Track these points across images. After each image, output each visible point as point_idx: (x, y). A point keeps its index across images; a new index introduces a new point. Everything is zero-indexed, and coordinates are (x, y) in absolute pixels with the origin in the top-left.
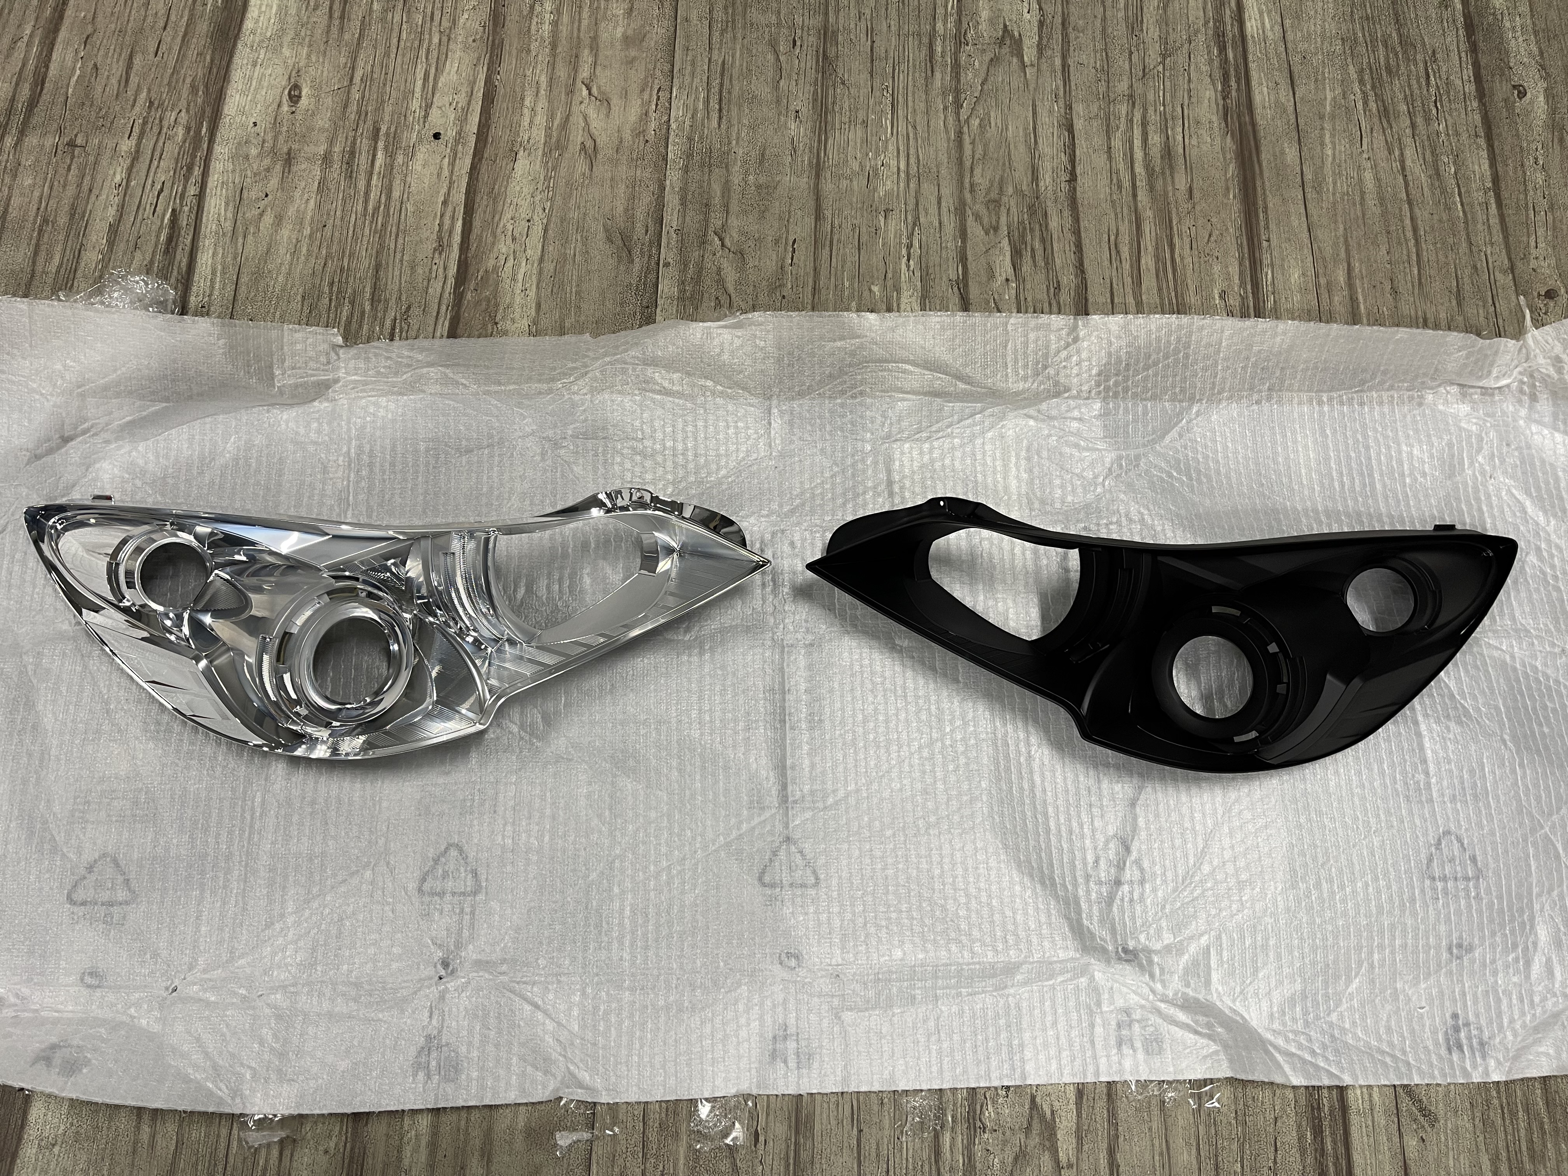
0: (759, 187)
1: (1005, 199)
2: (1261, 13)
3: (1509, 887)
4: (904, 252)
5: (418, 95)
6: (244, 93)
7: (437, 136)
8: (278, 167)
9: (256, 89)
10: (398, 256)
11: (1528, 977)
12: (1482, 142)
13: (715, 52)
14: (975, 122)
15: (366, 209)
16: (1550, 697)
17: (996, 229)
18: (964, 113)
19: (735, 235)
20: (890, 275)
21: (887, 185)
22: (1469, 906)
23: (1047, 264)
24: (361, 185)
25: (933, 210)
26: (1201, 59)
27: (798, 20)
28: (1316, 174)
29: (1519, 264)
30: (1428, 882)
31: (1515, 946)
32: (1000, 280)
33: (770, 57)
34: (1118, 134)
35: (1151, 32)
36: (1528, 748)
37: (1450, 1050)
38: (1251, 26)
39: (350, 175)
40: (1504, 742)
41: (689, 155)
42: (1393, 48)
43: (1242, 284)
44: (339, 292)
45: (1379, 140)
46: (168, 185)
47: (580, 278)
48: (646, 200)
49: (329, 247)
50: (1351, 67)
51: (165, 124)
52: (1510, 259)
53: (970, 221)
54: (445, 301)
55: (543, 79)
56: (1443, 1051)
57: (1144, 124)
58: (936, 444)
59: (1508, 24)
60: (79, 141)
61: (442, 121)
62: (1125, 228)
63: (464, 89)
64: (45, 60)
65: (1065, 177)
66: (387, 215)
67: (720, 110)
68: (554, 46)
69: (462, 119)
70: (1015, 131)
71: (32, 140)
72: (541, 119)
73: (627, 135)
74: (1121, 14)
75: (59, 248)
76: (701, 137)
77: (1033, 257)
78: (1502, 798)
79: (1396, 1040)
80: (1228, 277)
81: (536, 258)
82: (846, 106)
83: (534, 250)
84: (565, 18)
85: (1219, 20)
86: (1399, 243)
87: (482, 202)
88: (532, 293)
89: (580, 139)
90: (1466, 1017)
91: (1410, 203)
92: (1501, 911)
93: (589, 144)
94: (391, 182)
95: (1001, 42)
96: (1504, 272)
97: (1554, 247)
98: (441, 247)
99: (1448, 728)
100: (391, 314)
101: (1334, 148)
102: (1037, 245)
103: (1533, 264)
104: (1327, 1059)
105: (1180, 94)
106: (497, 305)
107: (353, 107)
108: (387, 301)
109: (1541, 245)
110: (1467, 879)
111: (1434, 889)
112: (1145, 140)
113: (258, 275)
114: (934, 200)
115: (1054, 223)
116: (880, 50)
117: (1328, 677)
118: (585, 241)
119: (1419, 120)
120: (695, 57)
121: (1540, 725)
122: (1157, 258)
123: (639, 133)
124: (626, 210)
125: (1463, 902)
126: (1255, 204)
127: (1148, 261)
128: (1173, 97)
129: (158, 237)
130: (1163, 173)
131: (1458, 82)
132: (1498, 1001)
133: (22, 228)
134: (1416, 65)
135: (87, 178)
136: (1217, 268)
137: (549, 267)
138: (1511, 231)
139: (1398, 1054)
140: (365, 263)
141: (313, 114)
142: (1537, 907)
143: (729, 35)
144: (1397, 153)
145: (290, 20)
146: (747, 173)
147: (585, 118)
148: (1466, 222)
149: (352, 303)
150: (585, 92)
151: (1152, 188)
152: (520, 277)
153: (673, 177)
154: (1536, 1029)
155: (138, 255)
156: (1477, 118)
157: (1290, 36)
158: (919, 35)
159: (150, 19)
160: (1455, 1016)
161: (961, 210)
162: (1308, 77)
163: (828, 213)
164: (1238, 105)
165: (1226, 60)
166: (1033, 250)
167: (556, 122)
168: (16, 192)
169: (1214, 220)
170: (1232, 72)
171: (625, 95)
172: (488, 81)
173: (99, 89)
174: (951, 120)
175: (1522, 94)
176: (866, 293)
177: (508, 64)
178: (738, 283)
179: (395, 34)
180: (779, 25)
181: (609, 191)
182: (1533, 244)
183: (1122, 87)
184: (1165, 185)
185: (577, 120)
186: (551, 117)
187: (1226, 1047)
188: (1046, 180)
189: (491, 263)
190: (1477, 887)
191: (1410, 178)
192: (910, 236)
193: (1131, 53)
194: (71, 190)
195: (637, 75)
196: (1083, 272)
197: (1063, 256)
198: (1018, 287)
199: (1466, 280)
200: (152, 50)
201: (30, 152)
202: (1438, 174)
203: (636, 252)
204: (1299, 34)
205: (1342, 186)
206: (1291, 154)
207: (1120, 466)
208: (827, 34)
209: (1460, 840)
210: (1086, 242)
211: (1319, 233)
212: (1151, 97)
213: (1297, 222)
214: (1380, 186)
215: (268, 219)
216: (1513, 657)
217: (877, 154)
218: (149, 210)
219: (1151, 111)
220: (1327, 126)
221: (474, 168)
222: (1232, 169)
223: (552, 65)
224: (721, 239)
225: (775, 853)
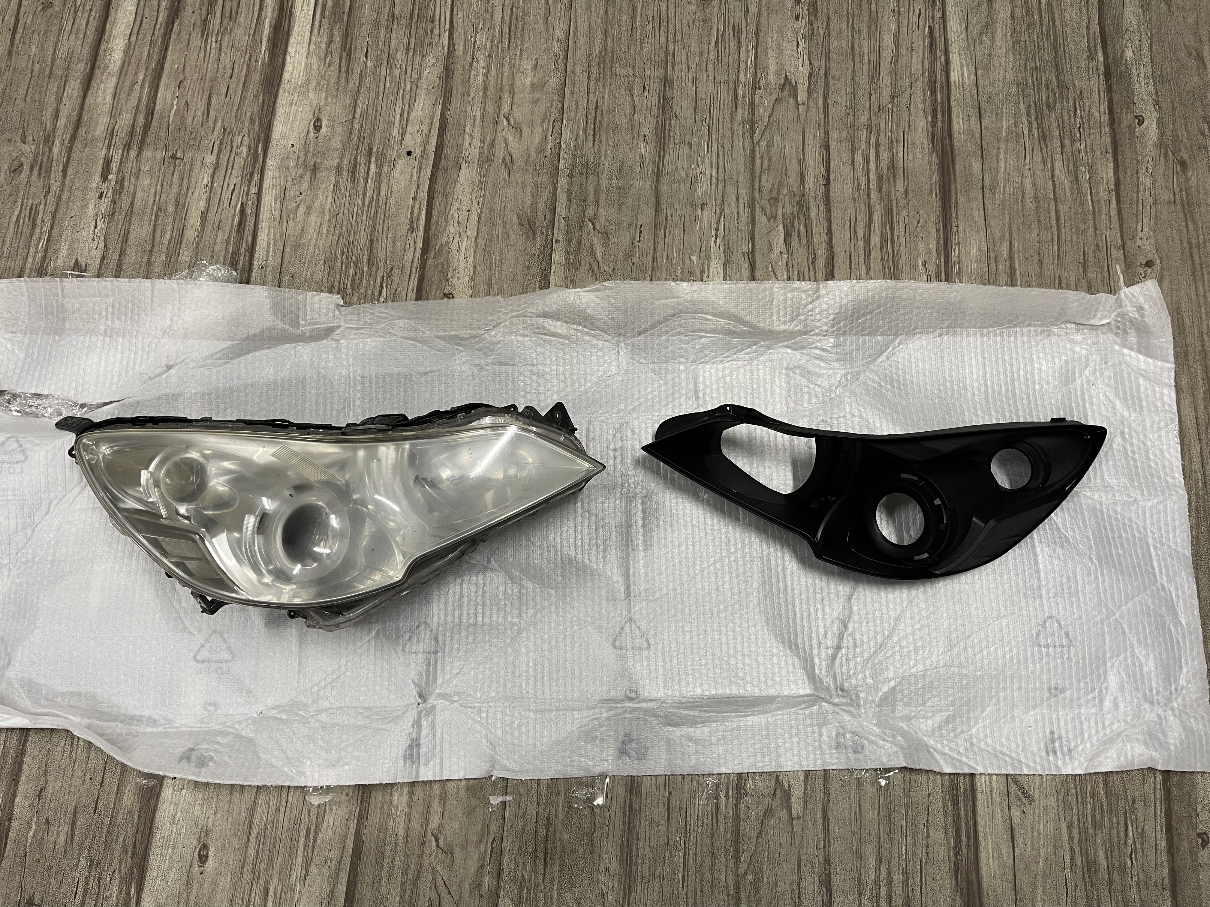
0: (618, 188)
1: (782, 197)
2: (962, 66)
3: (1090, 653)
4: (713, 233)
5: (397, 125)
6: (285, 124)
7: (409, 153)
8: (308, 175)
9: (293, 121)
10: (385, 234)
11: (1101, 710)
12: (1110, 156)
13: (591, 95)
14: (764, 144)
15: (364, 203)
16: (1126, 531)
17: (775, 217)
18: (756, 137)
19: (603, 221)
20: (703, 249)
21: (703, 187)
22: (1063, 664)
23: (808, 241)
24: (361, 186)
25: (734, 204)
26: (918, 100)
27: (647, 72)
28: (992, 181)
29: (1129, 244)
30: (1036, 649)
31: (1093, 690)
32: (776, 252)
33: (628, 98)
34: (860, 152)
35: (886, 80)
36: (1107, 563)
37: (1048, 754)
38: (954, 76)
39: (353, 180)
40: (1091, 559)
41: (573, 166)
42: (1053, 90)
43: (938, 256)
44: (348, 258)
45: (1038, 157)
46: (238, 186)
47: (501, 249)
48: (545, 197)
49: (341, 228)
50: (1022, 105)
51: (235, 144)
52: (1122, 239)
53: (758, 212)
54: (415, 265)
55: (478, 114)
56: (1044, 754)
57: (878, 145)
58: (727, 365)
59: (1135, 72)
60: (179, 155)
61: (413, 143)
62: (861, 217)
63: (427, 121)
64: (153, 99)
65: (822, 182)
66: (377, 207)
67: (594, 135)
68: (485, 91)
69: (426, 142)
70: (790, 149)
71: (147, 154)
72: (476, 142)
73: (533, 152)
74: (865, 67)
75: (170, 227)
76: (581, 154)
77: (799, 237)
78: (1088, 596)
79: (1013, 746)
80: (929, 252)
81: (474, 236)
82: (678, 132)
83: (472, 230)
84: (493, 72)
85: (932, 72)
86: (1046, 229)
87: (438, 198)
88: (471, 260)
89: (502, 155)
90: (1060, 734)
91: (1056, 200)
92: (1085, 667)
93: (508, 158)
94: (380, 185)
95: (783, 88)
96: (1118, 248)
97: (1154, 231)
98: (412, 229)
99: (1054, 551)
100: (380, 273)
101: (1006, 162)
102: (802, 229)
103: (1139, 242)
104: (967, 757)
105: (902, 123)
106: (448, 268)
107: (355, 134)
108: (378, 264)
109: (1146, 229)
110: (1062, 646)
111: (1040, 652)
112: (877, 156)
113: (296, 247)
114: (734, 198)
115: (813, 214)
116: (701, 94)
117: (974, 519)
118: (505, 224)
119: (1067, 142)
120: (578, 98)
121: (1117, 549)
122: (882, 238)
123: (541, 151)
124: (532, 204)
125: (1059, 661)
126: (950, 201)
127: (875, 240)
128: (898, 126)
129: (233, 221)
130: (889, 180)
131: (1097, 114)
132: (1081, 723)
133: (144, 213)
134: (1068, 102)
135: (185, 181)
136: (921, 245)
137: (482, 242)
138: (1125, 220)
139: (1014, 755)
140: (363, 239)
141: (330, 139)
142: (1109, 665)
143: (600, 83)
144: (1049, 165)
145: (314, 73)
146: (611, 179)
147: (505, 140)
148: (1094, 214)
149: (356, 265)
150: (505, 123)
151: (880, 189)
152: (463, 249)
153: (563, 181)
154: (1105, 743)
155: (220, 233)
156: (1108, 139)
157: (981, 82)
158: (728, 83)
159: (221, 71)
160: (1052, 733)
161: (752, 204)
162: (992, 112)
163: (664, 207)
164: (942, 132)
165: (936, 100)
166: (799, 232)
167: (487, 143)
168: (139, 189)
169: (921, 212)
170: (939, 109)
171: (532, 124)
172: (443, 115)
173: (190, 119)
174: (747, 142)
175: (1140, 123)
176: (688, 261)
177: (455, 104)
178: (604, 254)
179: (382, 84)
180: (634, 75)
181: (520, 191)
182: (1140, 228)
183: (863, 119)
184: (889, 188)
185: (500, 142)
186: (483, 140)
187: (902, 748)
188: (810, 183)
189: (444, 240)
190: (1069, 652)
191: (1057, 183)
192: (718, 223)
193: (871, 95)
194: (175, 189)
195: (540, 110)
196: (832, 247)
197: (819, 236)
198: (788, 258)
199: (1091, 255)
200: (224, 92)
201: (147, 162)
202: (1077, 180)
203: (538, 233)
204: (987, 81)
205: (1009, 189)
206: (976, 167)
207: (847, 380)
208: (666, 82)
209: (1058, 622)
210: (834, 226)
211: (992, 222)
212: (883, 126)
213: (978, 214)
214: (1036, 189)
215: (302, 209)
216: (1101, 504)
217: (698, 166)
218: (226, 203)
219: (882, 135)
220: (1002, 146)
221: (433, 174)
222: (935, 177)
223: (484, 104)
224: (594, 224)
225: (622, 629)
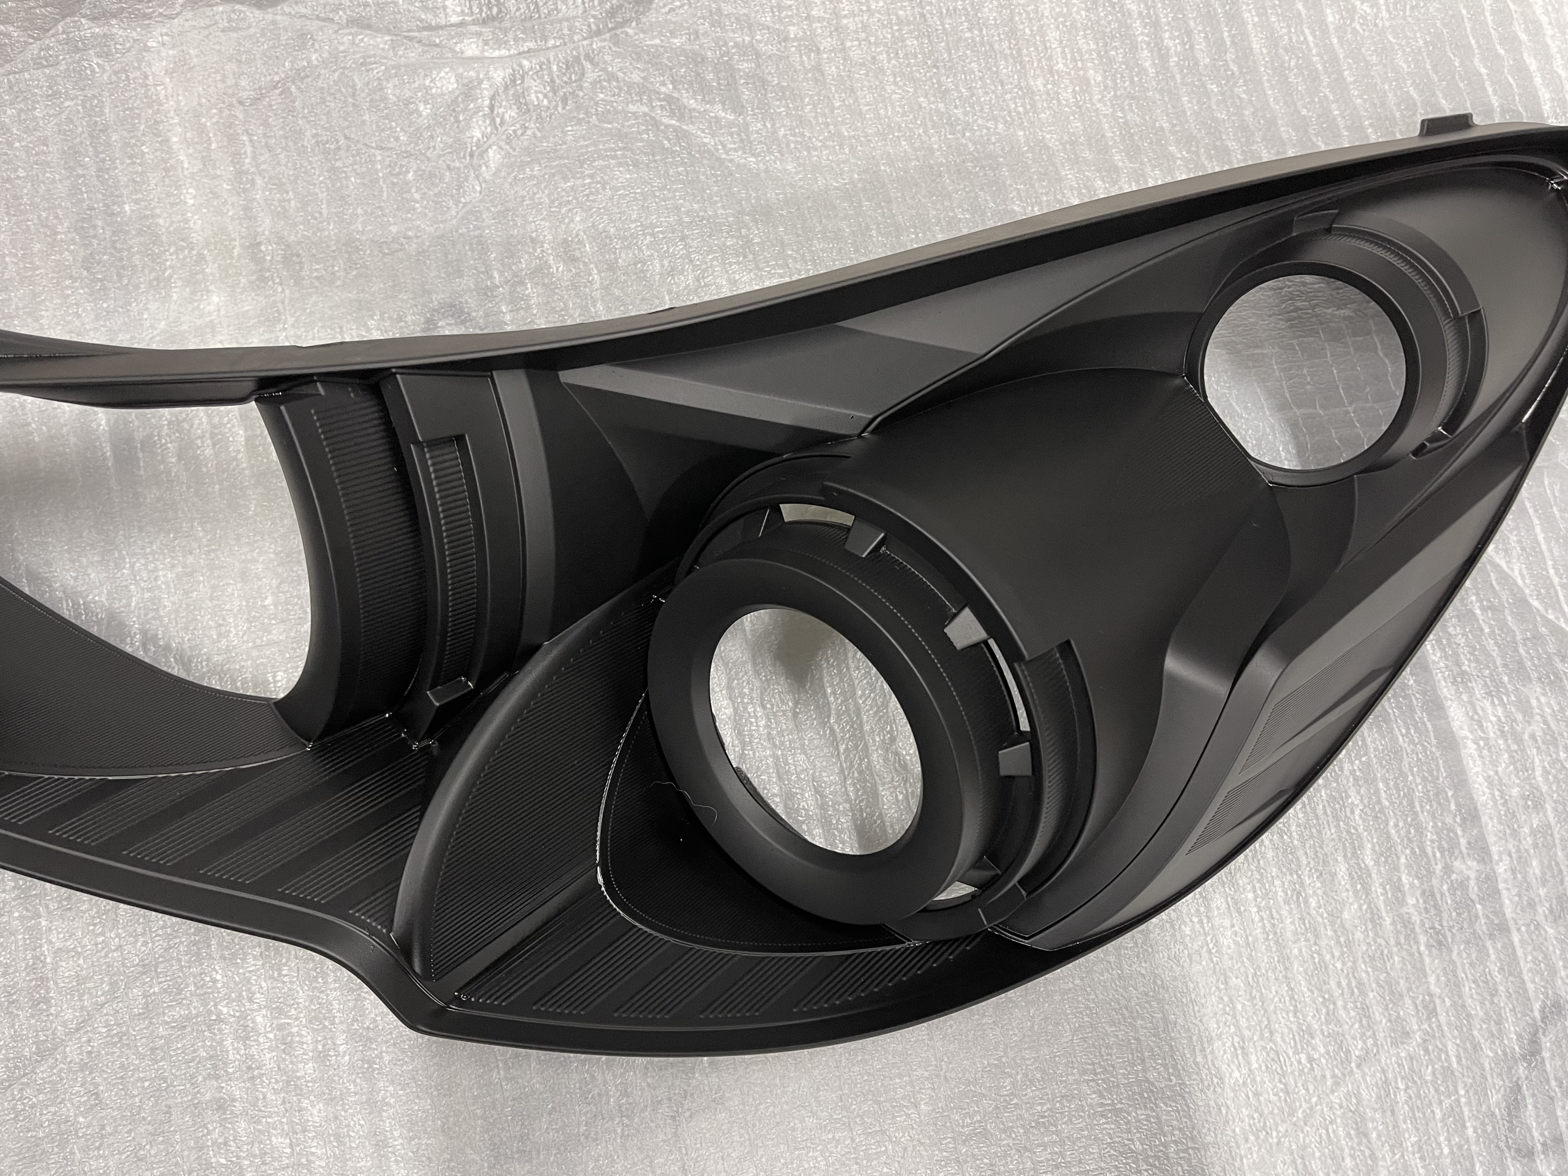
117: (1173, 664)
